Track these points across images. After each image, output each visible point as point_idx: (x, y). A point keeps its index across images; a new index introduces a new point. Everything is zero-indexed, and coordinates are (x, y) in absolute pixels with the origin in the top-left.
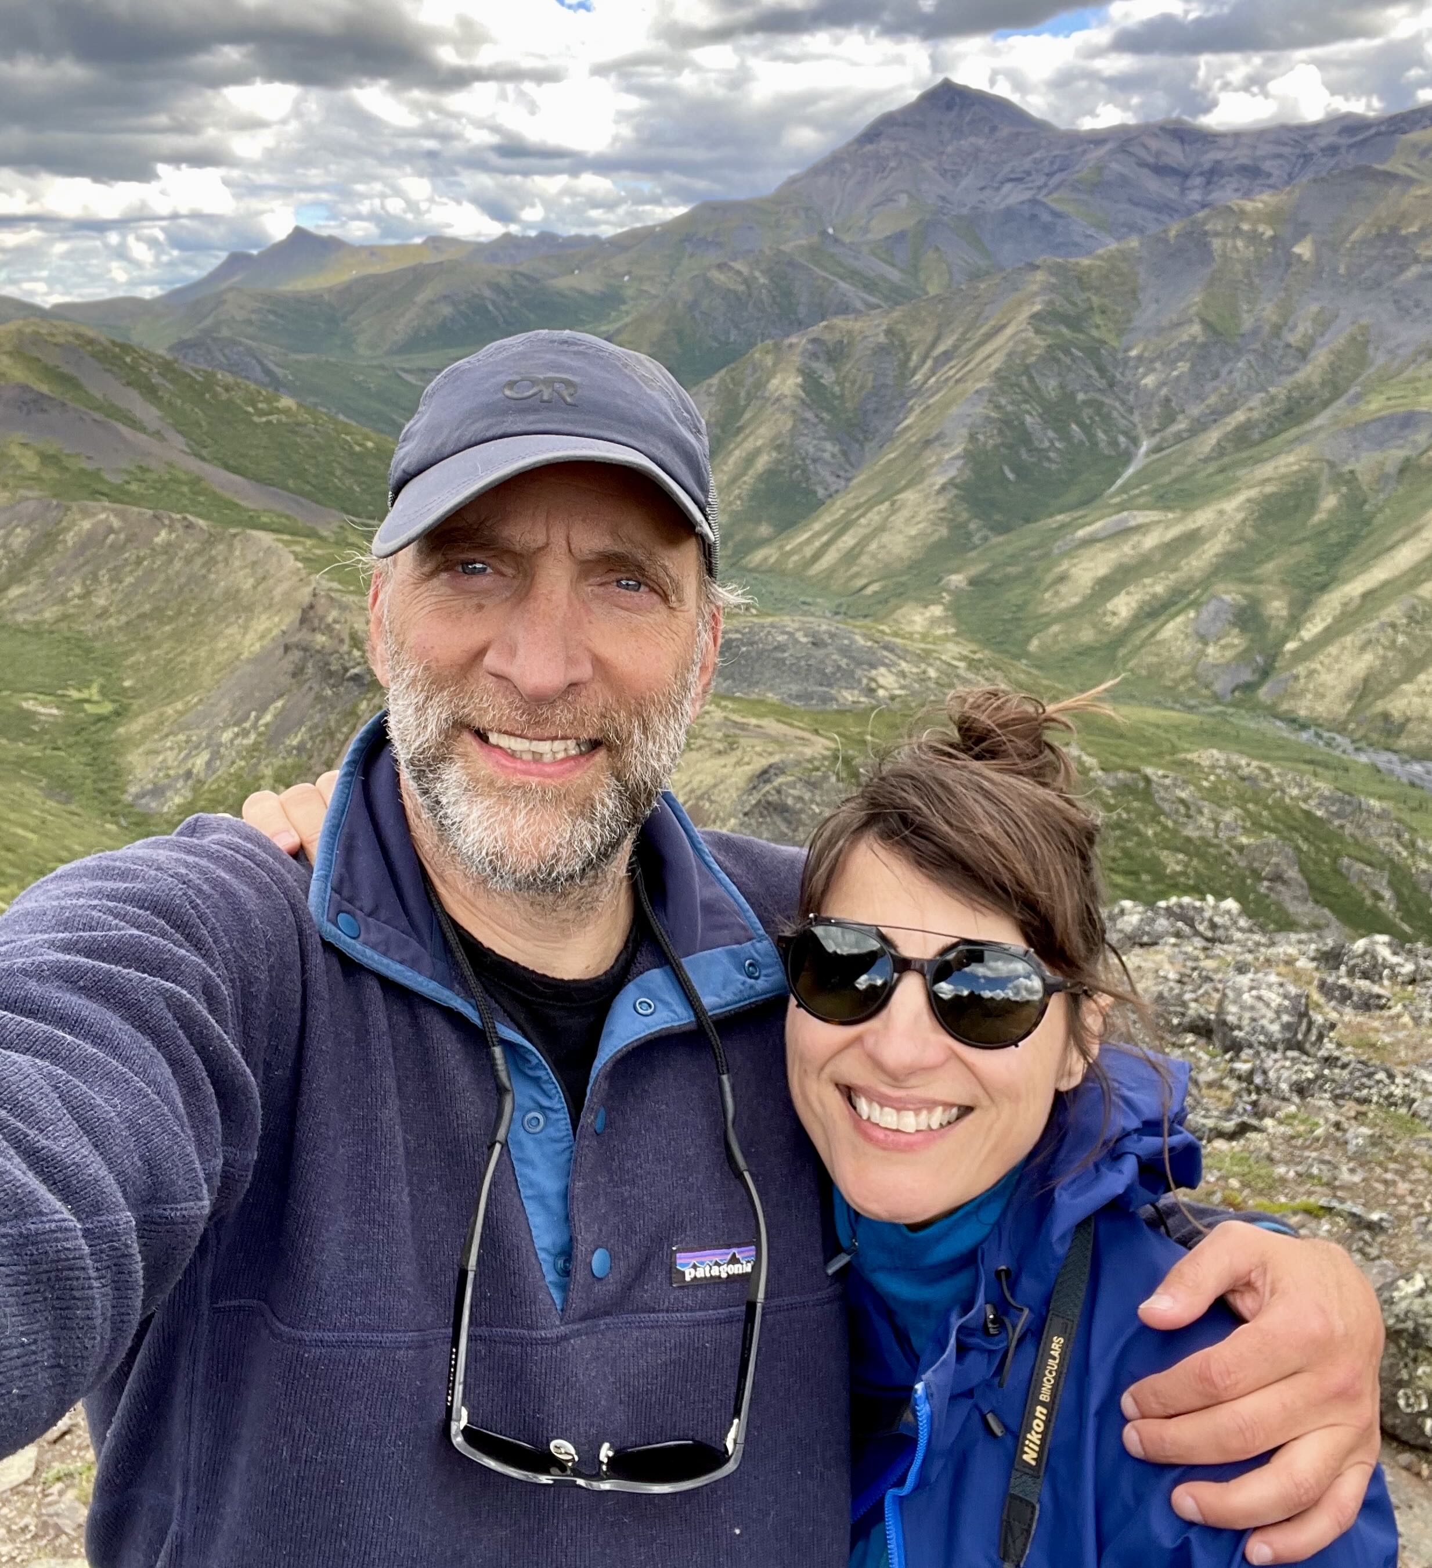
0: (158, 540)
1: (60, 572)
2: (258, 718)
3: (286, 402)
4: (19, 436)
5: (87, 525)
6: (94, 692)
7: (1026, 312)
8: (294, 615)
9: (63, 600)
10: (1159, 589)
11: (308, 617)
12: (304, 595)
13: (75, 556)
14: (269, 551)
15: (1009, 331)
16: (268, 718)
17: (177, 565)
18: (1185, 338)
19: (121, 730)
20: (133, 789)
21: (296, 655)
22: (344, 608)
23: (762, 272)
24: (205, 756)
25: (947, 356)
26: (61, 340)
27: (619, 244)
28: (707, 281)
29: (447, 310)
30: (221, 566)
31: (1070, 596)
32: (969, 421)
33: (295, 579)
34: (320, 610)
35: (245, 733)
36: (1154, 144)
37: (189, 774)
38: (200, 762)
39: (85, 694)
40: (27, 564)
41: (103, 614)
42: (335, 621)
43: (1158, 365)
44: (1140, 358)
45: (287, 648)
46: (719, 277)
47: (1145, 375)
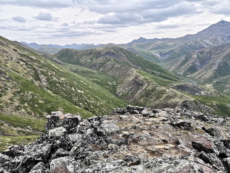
0: (123, 68)
1: (114, 70)
3: (137, 55)
4: (112, 57)
5: (117, 66)
6: (115, 82)
8: (135, 77)
9: (113, 73)
11: (136, 77)
12: (136, 75)
14: (133, 70)
16: (131, 87)
17: (124, 71)
19: (117, 87)
20: (117, 93)
21: (134, 81)
22: (140, 77)
23: (193, 43)
25: (217, 54)
26: (117, 48)
28: (186, 44)
29: (155, 46)
30: (128, 71)
32: (219, 62)
33: (135, 73)
34: (137, 77)
35: (128, 88)
37: (122, 92)
38: (124, 91)
40: (111, 69)
41: (117, 75)
45: (134, 80)
46: (188, 43)
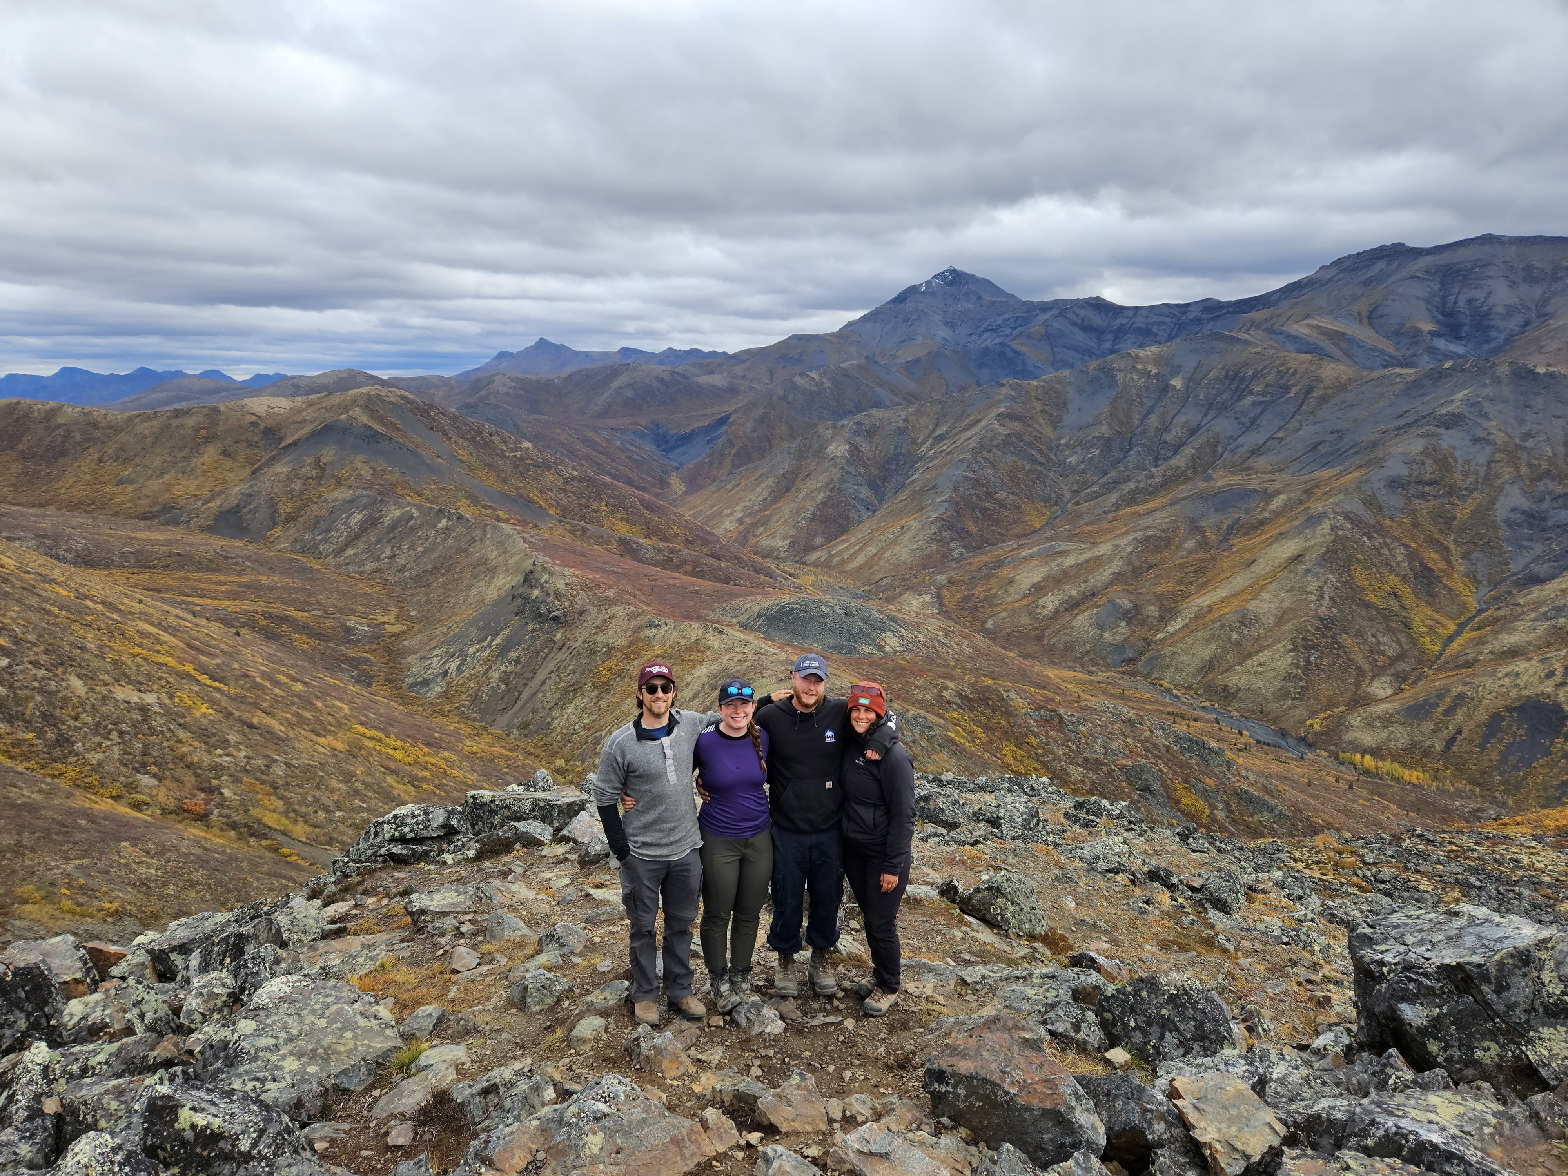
0: (440, 525)
1: (379, 541)
2: (492, 640)
3: (526, 444)
4: (360, 457)
5: (398, 513)
6: (391, 617)
7: (994, 412)
8: (520, 578)
9: (378, 559)
10: (1074, 593)
11: (529, 579)
12: (527, 564)
13: (388, 533)
14: (509, 536)
15: (983, 423)
16: (498, 640)
17: (451, 542)
18: (1097, 434)
19: (406, 643)
20: (409, 680)
21: (519, 602)
22: (551, 574)
23: (829, 379)
24: (457, 662)
25: (942, 437)
26: (393, 400)
27: (739, 358)
28: (793, 384)
29: (630, 393)
30: (478, 543)
31: (1014, 594)
32: (954, 479)
33: (523, 554)
34: (537, 575)
35: (483, 649)
36: (1082, 313)
37: (446, 673)
38: (453, 666)
39: (386, 619)
40: (358, 537)
41: (403, 569)
42: (546, 582)
43: (1078, 450)
44: (1067, 445)
45: (514, 597)
46: (798, 380)
47: (1070, 456)
